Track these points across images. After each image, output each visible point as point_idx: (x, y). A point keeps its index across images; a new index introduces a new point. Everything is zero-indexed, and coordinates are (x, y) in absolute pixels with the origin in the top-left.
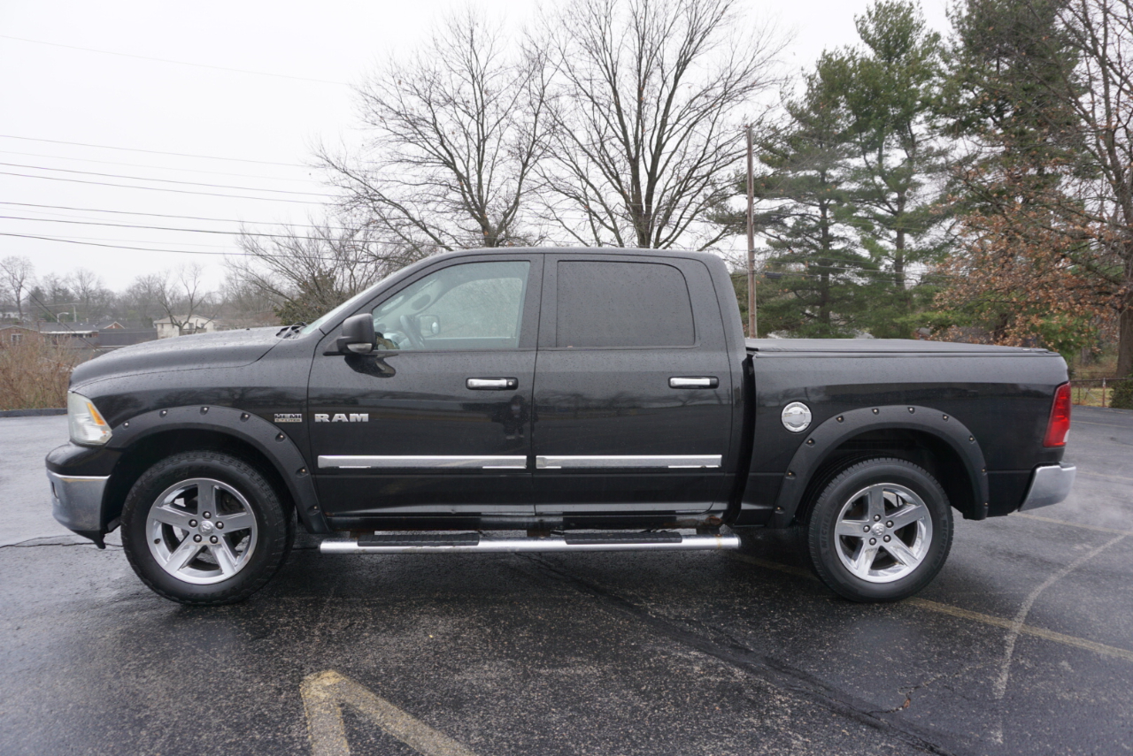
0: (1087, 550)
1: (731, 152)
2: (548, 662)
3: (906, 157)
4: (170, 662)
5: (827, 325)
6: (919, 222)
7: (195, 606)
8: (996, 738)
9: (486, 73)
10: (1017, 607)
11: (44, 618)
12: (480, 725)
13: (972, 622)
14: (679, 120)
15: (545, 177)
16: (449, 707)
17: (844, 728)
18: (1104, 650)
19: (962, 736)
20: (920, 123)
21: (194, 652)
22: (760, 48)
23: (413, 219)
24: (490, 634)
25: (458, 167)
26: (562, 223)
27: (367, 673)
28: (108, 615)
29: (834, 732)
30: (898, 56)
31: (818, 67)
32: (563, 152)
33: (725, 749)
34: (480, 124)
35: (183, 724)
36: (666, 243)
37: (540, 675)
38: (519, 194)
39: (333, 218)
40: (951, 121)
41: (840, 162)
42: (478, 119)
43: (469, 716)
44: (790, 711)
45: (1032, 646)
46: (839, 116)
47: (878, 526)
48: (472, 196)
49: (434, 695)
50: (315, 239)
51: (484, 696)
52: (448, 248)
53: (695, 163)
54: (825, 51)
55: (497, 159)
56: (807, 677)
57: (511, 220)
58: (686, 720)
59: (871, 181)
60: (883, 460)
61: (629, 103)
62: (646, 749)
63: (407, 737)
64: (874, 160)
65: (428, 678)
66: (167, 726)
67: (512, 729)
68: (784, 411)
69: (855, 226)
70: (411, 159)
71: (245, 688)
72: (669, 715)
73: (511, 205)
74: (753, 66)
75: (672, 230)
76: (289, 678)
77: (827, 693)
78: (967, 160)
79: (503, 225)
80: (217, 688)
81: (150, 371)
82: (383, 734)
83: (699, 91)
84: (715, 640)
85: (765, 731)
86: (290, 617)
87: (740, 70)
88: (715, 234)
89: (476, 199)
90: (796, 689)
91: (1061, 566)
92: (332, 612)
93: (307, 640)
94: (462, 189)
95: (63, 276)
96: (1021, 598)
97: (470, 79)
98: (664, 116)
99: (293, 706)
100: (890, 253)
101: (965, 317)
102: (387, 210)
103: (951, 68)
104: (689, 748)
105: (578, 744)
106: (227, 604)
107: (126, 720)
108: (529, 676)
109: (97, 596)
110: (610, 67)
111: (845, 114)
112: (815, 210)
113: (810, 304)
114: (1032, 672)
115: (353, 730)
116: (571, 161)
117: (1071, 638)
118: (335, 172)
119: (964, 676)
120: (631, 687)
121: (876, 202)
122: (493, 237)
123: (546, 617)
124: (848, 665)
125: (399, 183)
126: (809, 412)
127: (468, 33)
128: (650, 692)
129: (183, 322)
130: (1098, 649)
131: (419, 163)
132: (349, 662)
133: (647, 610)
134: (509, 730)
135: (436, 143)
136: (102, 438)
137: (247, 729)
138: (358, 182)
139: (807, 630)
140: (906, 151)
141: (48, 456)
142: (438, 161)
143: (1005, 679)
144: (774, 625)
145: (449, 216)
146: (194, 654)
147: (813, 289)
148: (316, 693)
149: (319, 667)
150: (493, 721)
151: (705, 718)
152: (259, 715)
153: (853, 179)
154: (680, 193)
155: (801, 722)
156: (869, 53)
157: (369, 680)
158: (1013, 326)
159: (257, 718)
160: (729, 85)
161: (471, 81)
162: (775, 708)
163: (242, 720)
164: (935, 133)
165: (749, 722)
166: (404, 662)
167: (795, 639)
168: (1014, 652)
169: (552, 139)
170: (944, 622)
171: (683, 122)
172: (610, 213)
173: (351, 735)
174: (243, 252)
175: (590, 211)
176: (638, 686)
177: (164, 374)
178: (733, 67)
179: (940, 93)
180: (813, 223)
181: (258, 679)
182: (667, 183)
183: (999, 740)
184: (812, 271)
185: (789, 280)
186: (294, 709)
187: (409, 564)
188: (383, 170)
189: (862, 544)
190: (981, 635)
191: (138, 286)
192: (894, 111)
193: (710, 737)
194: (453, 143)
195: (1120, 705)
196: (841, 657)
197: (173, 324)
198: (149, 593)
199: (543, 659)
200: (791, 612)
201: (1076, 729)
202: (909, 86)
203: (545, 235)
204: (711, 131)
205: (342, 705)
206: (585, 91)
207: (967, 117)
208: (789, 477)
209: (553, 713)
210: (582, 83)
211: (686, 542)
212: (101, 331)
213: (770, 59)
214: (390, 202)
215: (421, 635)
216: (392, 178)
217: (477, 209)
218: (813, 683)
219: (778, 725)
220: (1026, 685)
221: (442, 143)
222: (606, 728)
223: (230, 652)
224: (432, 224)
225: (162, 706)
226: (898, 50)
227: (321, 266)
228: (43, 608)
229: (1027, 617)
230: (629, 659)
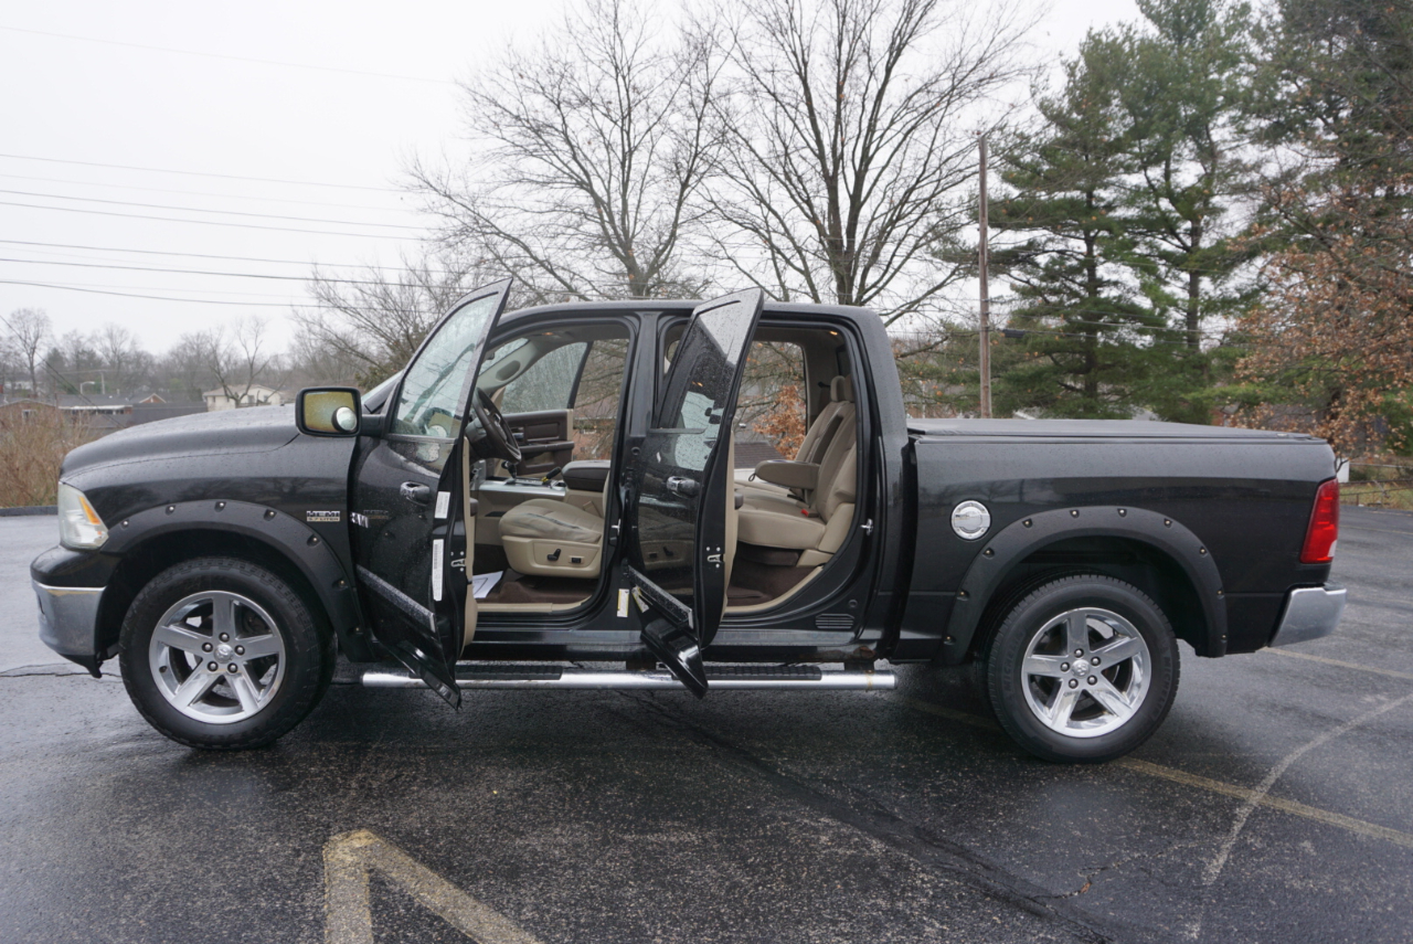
0: (1380, 703)
1: (962, 166)
2: (636, 826)
3: (1203, 172)
4: (170, 816)
5: (1093, 400)
6: (1221, 261)
7: (209, 751)
8: (1191, 932)
9: (634, 64)
10: (1264, 772)
11: (24, 761)
12: (536, 898)
13: (1198, 790)
14: (892, 122)
15: (712, 201)
16: (502, 876)
17: (996, 915)
18: (1364, 829)
19: (1146, 929)
20: (1224, 126)
21: (201, 805)
22: (1001, 26)
23: (536, 259)
24: (569, 791)
25: (596, 188)
26: (735, 262)
27: (409, 834)
28: (102, 760)
29: (982, 919)
30: (1192, 36)
31: (1082, 52)
32: (736, 168)
33: (837, 935)
34: (625, 132)
35: (176, 888)
36: (874, 290)
37: (622, 841)
38: (676, 225)
39: (433, 256)
40: (1264, 123)
41: (1113, 179)
42: (623, 125)
43: (524, 887)
44: (931, 893)
45: (1271, 821)
46: (1111, 118)
47: (1080, 663)
48: (614, 228)
49: (486, 862)
50: (410, 286)
51: (548, 864)
52: (582, 297)
53: (914, 182)
54: (1091, 29)
55: (647, 178)
56: (964, 853)
57: (667, 258)
58: (796, 899)
59: (1155, 205)
60: (1085, 577)
61: (824, 102)
62: (738, 932)
63: (444, 909)
64: (1159, 177)
65: (482, 842)
66: (157, 890)
67: (575, 905)
68: (955, 512)
69: (1132, 266)
70: (534, 178)
71: (256, 848)
72: (776, 893)
73: (665, 238)
74: (991, 50)
75: (882, 272)
76: (312, 838)
77: (985, 873)
78: (1288, 176)
79: (655, 267)
80: (223, 847)
81: (156, 457)
82: (416, 905)
83: (920, 85)
84: (856, 805)
85: (894, 916)
86: (323, 766)
87: (974, 56)
88: (940, 277)
89: (621, 232)
90: (946, 866)
91: (1339, 722)
92: (377, 760)
93: (340, 793)
94: (601, 218)
95: (88, 334)
96: (1271, 763)
97: (613, 72)
98: (871, 120)
99: (311, 870)
100: (1180, 303)
101: (1281, 392)
102: (503, 247)
103: (1266, 50)
104: (791, 933)
105: (653, 923)
106: (248, 749)
107: (108, 882)
108: (609, 843)
109: (92, 736)
110: (799, 52)
111: (1120, 114)
112: (1079, 245)
113: (1071, 372)
114: (1260, 853)
115: (380, 899)
116: (748, 179)
117: (1325, 813)
118: (434, 196)
119: (1169, 856)
120: (734, 859)
121: (1162, 233)
122: (641, 283)
123: (645, 773)
124: (1021, 839)
125: (516, 211)
126: (987, 514)
127: (611, 11)
128: (758, 864)
129: (240, 395)
130: (1356, 827)
131: (544, 184)
132: (388, 820)
133: (776, 766)
134: (571, 905)
135: (567, 158)
136: (96, 540)
137: (252, 895)
138: (464, 209)
139: (977, 795)
140: (1203, 165)
141: (34, 562)
142: (569, 181)
143: (1222, 861)
144: (936, 788)
145: (583, 254)
146: (200, 808)
147: (1074, 352)
148: (341, 856)
149: (350, 826)
150: (553, 895)
151: (821, 897)
152: (269, 880)
153: (1130, 203)
154: (892, 223)
155: (944, 905)
156: (1152, 31)
157: (411, 843)
158: (1343, 404)
159: (266, 884)
160: (959, 76)
161: (614, 75)
162: (914, 888)
163: (248, 885)
164: (1242, 139)
165: (875, 904)
166: (455, 822)
167: (960, 806)
168: (1243, 828)
169: (722, 151)
170: (1160, 789)
171: (897, 126)
172: (799, 250)
173: (376, 906)
174: (315, 302)
175: (772, 247)
176: (744, 858)
177: (172, 461)
178: (963, 53)
179: (1250, 85)
180: (1074, 263)
181: (274, 838)
182: (877, 209)
183: (1194, 935)
184: (1073, 328)
185: (1038, 339)
186: (312, 874)
187: (483, 705)
188: (497, 193)
189: (1059, 685)
190: (1205, 806)
191: (184, 347)
192: (1187, 111)
193: (821, 920)
194: (589, 157)
195: (1365, 896)
196: (1014, 830)
197: (228, 397)
198: (154, 735)
199: (631, 822)
200: (963, 772)
201: (1299, 924)
202: (1206, 76)
203: (710, 280)
204: (934, 139)
205: (370, 871)
206: (765, 87)
207: (1287, 117)
208: (961, 597)
209: (631, 886)
210: (761, 76)
211: (827, 680)
212: (135, 405)
213: (1016, 41)
214: (508, 237)
215: (482, 790)
216: (509, 203)
217: (621, 245)
218: (969, 860)
219: (912, 909)
220: (1247, 870)
221: (574, 157)
222: (693, 906)
223: (244, 806)
224: (562, 264)
225: (153, 867)
226: (1192, 27)
227: (418, 320)
228: (24, 750)
229: (1273, 786)
230: (739, 825)
